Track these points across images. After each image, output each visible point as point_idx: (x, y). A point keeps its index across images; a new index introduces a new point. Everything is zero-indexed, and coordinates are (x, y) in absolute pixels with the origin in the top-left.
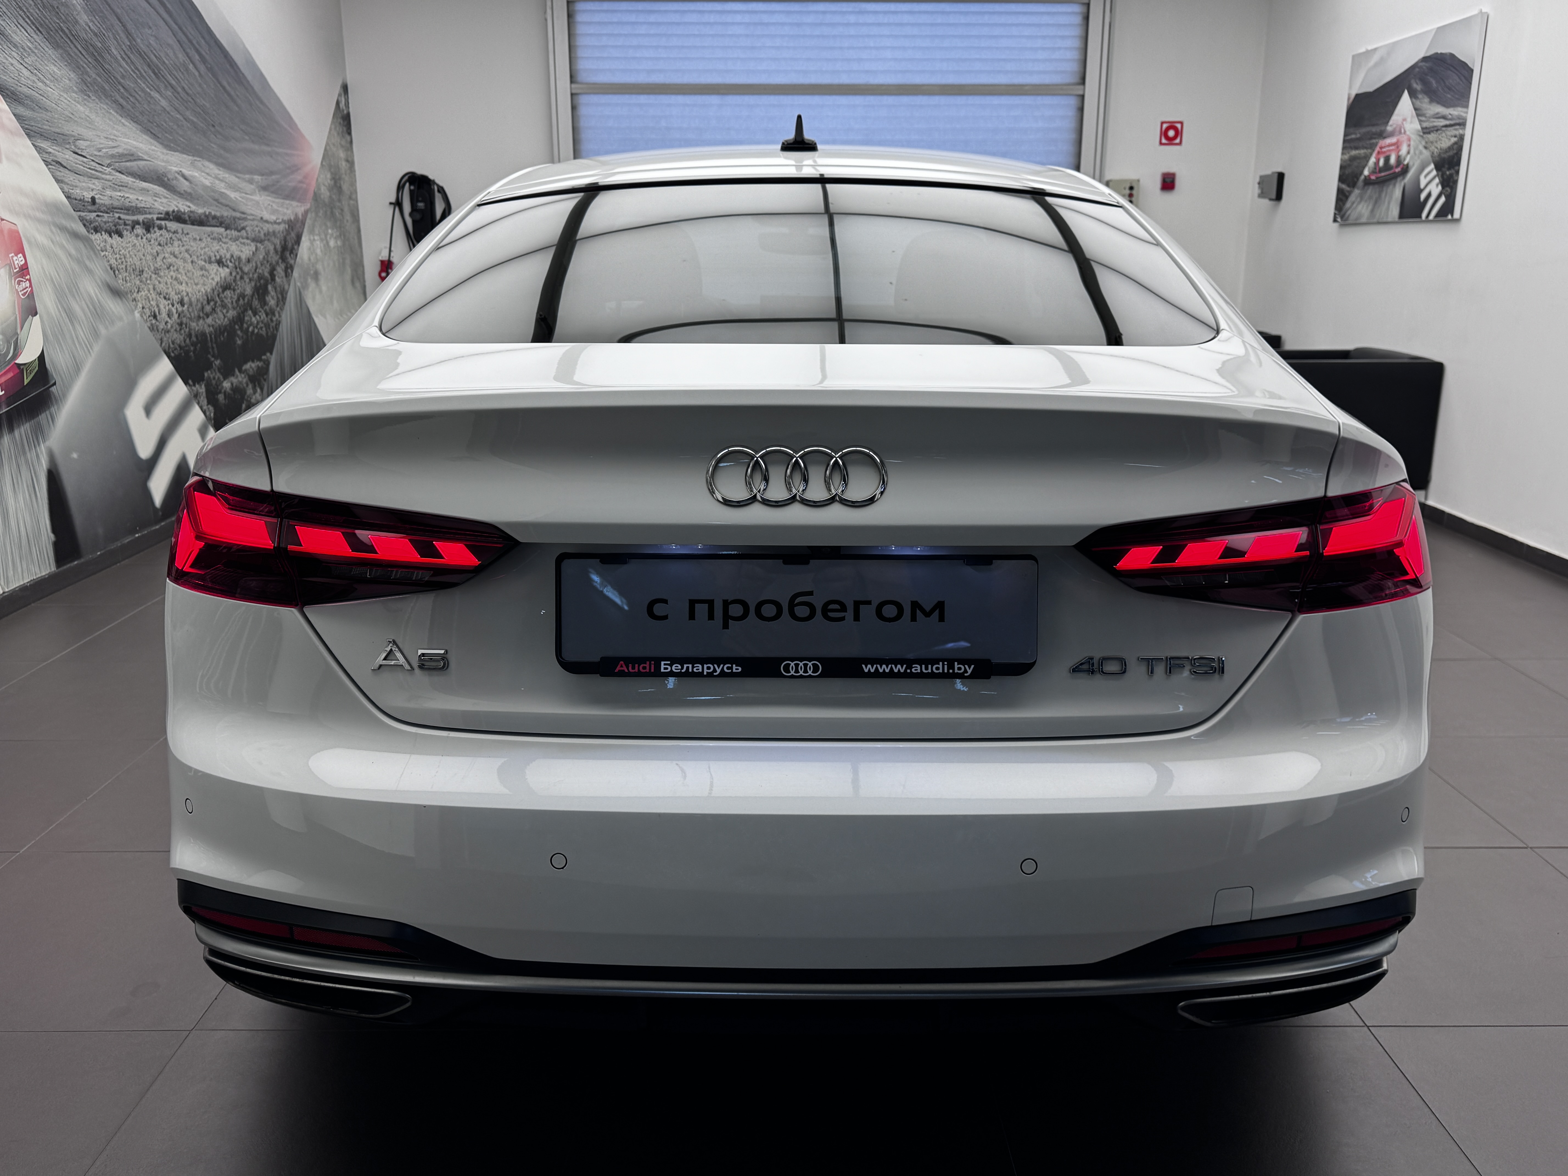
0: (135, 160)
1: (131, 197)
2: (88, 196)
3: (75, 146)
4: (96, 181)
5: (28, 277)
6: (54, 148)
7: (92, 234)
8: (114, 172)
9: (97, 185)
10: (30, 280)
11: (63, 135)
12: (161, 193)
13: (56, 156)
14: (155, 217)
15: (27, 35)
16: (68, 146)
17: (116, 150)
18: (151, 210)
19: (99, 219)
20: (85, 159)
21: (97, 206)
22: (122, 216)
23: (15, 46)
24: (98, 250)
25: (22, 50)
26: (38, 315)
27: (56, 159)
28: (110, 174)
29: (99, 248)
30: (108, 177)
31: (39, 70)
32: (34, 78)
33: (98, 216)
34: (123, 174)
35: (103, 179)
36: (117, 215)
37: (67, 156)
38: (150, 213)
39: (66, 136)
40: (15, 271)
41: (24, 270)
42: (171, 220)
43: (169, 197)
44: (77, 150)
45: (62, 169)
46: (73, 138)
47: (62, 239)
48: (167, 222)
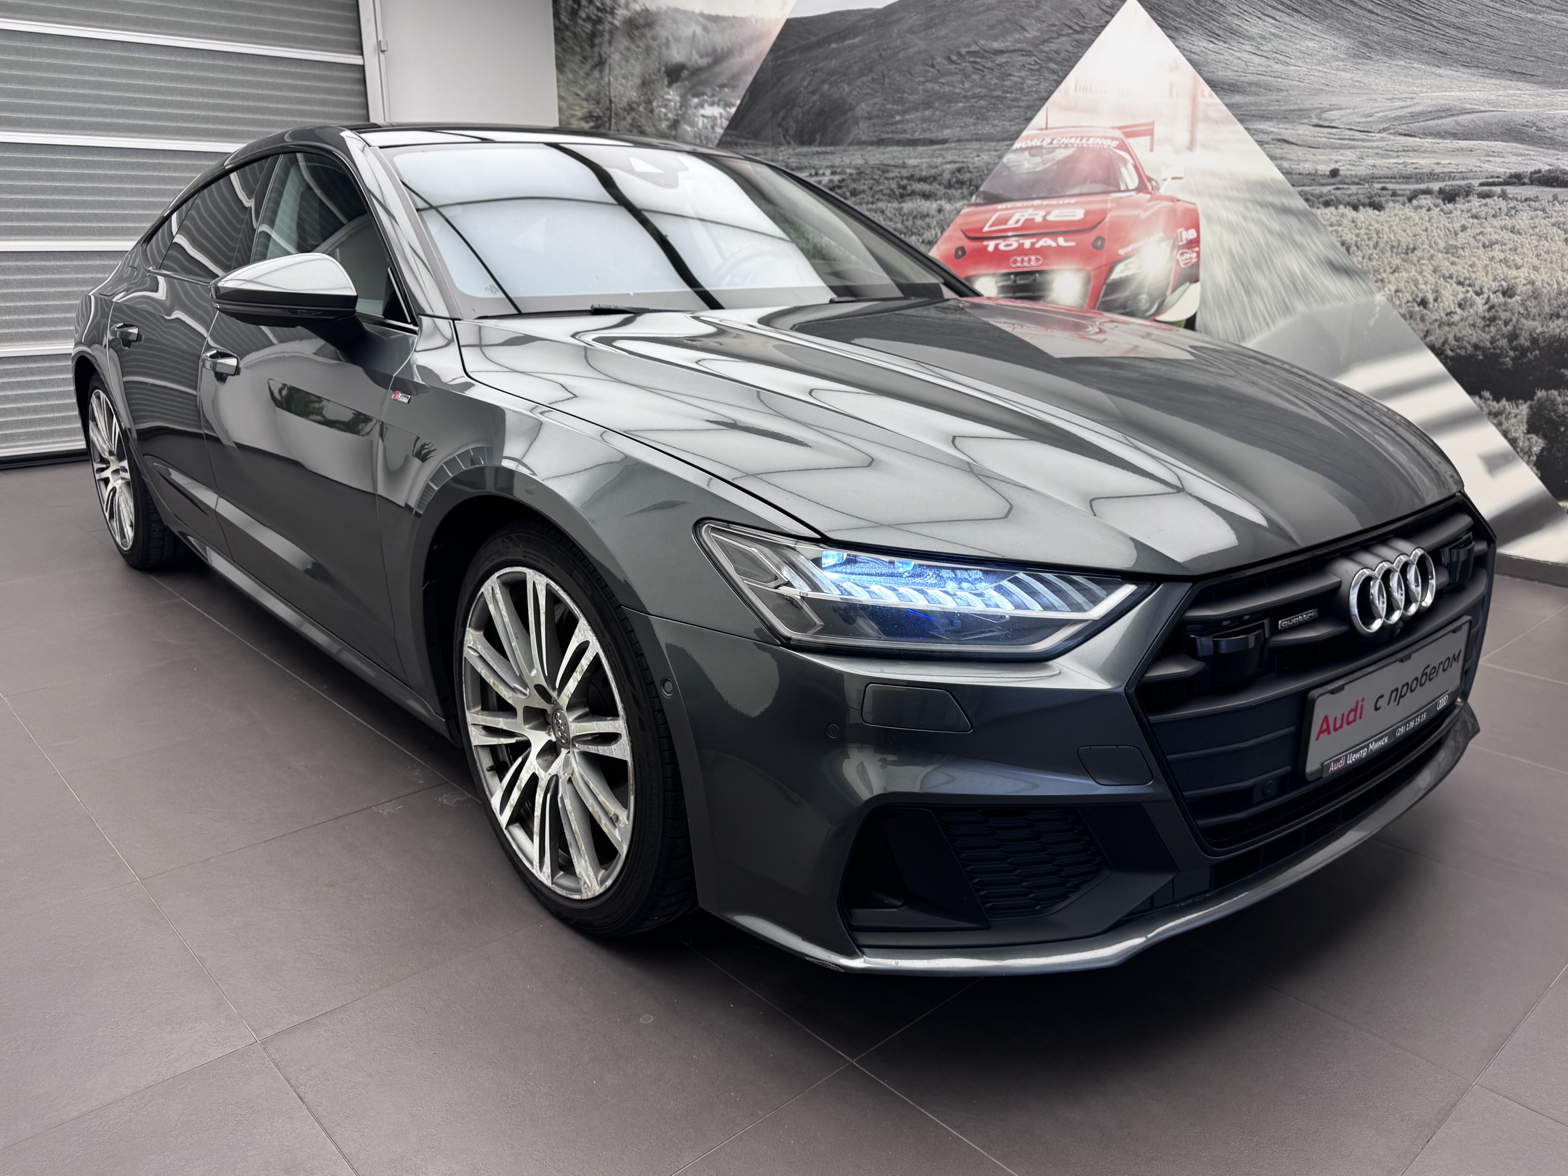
0: (1453, 115)
1: (1422, 162)
2: (1325, 169)
3: (1320, 119)
4: (1348, 152)
5: (1197, 249)
6: (1280, 126)
7: (1318, 208)
8: (1392, 137)
9: (1350, 155)
10: (1198, 253)
11: (1301, 110)
12: (1509, 150)
13: (1280, 135)
14: (1476, 183)
15: (1273, 21)
16: (1305, 121)
17: (1409, 110)
18: (1468, 175)
19: (1339, 192)
20: (1334, 130)
21: (1339, 179)
22: (1390, 186)
23: (1251, 38)
24: (1324, 226)
25: (1259, 40)
26: (1198, 285)
27: (1279, 137)
28: (1382, 139)
29: (1326, 223)
30: (1375, 144)
31: (1281, 53)
32: (1271, 63)
33: (1337, 189)
34: (1414, 136)
35: (1364, 147)
36: (1380, 186)
37: (1300, 132)
38: (1463, 179)
39: (1306, 110)
40: (1180, 244)
41: (1194, 243)
42: (1524, 184)
43: (1532, 153)
44: (1321, 123)
45: (1286, 146)
46: (1318, 111)
47: (1263, 216)
48: (1504, 187)
